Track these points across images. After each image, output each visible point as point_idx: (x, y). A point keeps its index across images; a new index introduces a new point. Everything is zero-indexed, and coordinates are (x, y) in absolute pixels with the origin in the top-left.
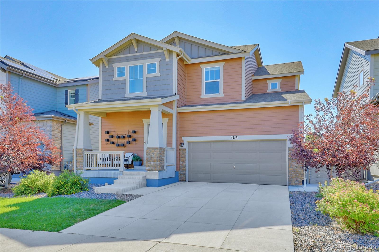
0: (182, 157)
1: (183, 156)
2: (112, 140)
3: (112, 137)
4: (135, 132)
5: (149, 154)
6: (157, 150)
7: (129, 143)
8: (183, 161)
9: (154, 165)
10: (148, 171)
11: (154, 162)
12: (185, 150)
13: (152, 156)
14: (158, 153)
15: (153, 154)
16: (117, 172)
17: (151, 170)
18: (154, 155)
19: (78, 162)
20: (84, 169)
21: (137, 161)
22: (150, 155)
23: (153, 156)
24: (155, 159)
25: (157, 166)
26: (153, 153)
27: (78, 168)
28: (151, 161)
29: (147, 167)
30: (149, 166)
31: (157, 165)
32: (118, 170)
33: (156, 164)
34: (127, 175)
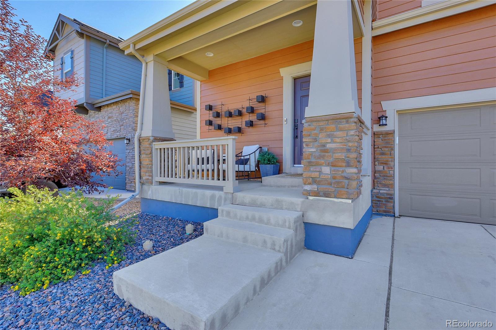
0: (383, 154)
1: (386, 149)
2: (218, 121)
3: (218, 115)
4: (262, 99)
5: (316, 140)
6: (347, 122)
7: (251, 124)
8: (386, 164)
9: (334, 178)
10: (311, 198)
11: (337, 168)
12: (392, 133)
13: (324, 146)
14: (352, 132)
15: (329, 140)
16: (217, 193)
17: (321, 194)
18: (333, 142)
19: (144, 167)
20: (153, 181)
21: (269, 164)
22: (316, 144)
23: (328, 146)
24: (341, 155)
25: (346, 181)
26: (329, 136)
27: (144, 178)
28: (321, 165)
29: (310, 184)
30: (314, 181)
31: (347, 178)
32: (221, 189)
33: (343, 175)
34: (243, 204)
